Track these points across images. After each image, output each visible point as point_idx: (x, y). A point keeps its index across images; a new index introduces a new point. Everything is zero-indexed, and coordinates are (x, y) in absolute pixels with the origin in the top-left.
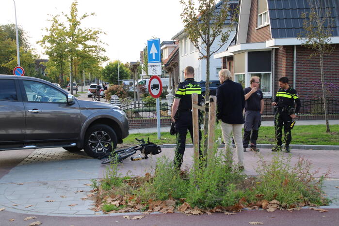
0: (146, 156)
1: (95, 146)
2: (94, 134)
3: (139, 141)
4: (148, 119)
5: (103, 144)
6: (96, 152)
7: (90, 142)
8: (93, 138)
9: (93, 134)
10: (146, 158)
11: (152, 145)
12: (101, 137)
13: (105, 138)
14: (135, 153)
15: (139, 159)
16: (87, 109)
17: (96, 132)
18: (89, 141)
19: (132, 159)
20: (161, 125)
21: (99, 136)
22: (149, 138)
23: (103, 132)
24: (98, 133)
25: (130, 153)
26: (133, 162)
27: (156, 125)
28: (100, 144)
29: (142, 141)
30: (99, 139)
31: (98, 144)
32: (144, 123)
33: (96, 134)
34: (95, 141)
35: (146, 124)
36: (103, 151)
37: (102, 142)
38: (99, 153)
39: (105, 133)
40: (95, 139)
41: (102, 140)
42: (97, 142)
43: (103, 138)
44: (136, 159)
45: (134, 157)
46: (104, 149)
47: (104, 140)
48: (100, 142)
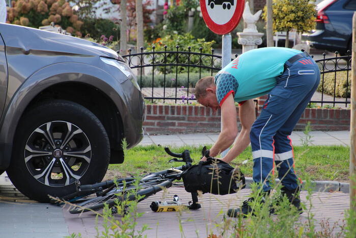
1: (43, 168)
2: (44, 128)
3: (175, 156)
4: (183, 103)
5: (67, 159)
6: (47, 183)
7: (29, 153)
8: (38, 141)
9: (38, 130)
12: (63, 138)
13: (73, 145)
15: (174, 210)
16: (27, 53)
17: (49, 125)
18: (28, 148)
19: (154, 207)
21: (58, 135)
23: (69, 125)
24: (54, 129)
26: (157, 215)
28: (58, 160)
29: (185, 157)
30: (56, 144)
31: (54, 160)
32: (169, 118)
33: (48, 129)
34: (45, 149)
35: (177, 122)
36: (67, 183)
37: (65, 154)
38: (53, 186)
39: (77, 129)
40: (43, 144)
41: (64, 150)
42: (50, 153)
43: (68, 143)
44: (165, 210)
45: (160, 202)
46: (70, 177)
47: (70, 150)
48: (58, 154)
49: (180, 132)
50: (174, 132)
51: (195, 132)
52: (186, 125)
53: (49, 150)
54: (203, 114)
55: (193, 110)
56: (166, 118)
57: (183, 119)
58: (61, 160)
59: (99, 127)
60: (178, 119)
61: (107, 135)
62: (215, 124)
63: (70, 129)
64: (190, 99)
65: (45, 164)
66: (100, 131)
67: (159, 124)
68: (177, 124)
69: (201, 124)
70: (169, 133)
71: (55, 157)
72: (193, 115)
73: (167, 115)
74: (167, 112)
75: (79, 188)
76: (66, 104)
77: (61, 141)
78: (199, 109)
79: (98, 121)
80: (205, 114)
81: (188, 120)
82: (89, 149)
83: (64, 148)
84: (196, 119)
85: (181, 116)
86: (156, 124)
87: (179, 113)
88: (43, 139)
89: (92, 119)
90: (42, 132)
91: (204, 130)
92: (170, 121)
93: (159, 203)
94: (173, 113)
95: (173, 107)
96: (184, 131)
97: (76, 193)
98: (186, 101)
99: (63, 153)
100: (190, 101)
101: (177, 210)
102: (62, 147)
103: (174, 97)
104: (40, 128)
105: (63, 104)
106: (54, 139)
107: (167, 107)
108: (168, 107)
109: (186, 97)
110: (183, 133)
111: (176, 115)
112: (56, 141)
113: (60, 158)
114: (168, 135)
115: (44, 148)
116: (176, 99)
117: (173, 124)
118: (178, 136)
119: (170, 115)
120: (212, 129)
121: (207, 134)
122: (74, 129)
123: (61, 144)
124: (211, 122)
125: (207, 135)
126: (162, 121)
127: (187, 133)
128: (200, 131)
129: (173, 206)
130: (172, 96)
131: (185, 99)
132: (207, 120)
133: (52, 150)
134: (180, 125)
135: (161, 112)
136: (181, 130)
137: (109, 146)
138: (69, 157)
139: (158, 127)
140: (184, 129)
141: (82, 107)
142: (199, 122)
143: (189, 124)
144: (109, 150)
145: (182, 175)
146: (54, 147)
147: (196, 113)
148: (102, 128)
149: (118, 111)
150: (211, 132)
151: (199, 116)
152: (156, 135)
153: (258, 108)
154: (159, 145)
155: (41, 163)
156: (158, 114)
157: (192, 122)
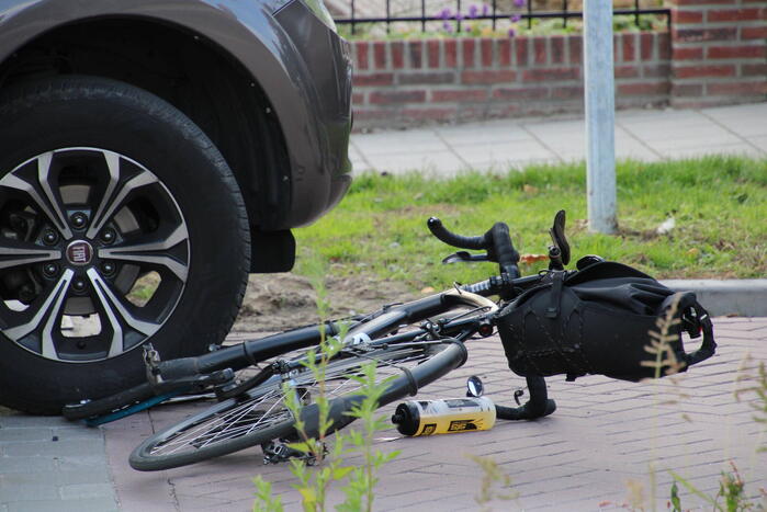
0: (538, 391)
1: (34, 302)
2: (30, 174)
4: (436, 33)
5: (111, 271)
6: (49, 351)
8: (13, 215)
9: (10, 181)
10: (538, 409)
11: (625, 288)
12: (94, 202)
13: (128, 222)
14: (460, 359)
15: (470, 426)
17: (44, 162)
19: (406, 421)
20: (622, 91)
21: (77, 193)
22: (560, 218)
23: (112, 159)
24: (65, 172)
25: (413, 367)
26: (415, 447)
27: (578, 92)
28: (80, 276)
29: (495, 246)
30: (72, 224)
31: (68, 275)
32: (404, 80)
33: (43, 175)
34: (38, 242)
35: (428, 89)
36: (116, 348)
37: (104, 254)
38: (71, 359)
39: (138, 171)
40: (31, 223)
41: (99, 240)
42: (56, 255)
43: (111, 219)
44: (442, 427)
45: (424, 404)
46: (126, 327)
47: (120, 239)
48: (80, 256)
49: (441, 119)
50: (421, 121)
51: (486, 117)
52: (457, 96)
53: (50, 245)
54: (506, 60)
55: (478, 51)
56: (396, 80)
57: (449, 79)
58: (92, 274)
59: (209, 164)
60: (432, 79)
61: (236, 187)
62: (545, 91)
63: (114, 170)
64: (467, 18)
65: (38, 288)
66: (215, 176)
67: (375, 98)
68: (429, 96)
69: (502, 92)
70: (405, 125)
71: (72, 267)
72: (478, 67)
73: (398, 72)
74: (398, 62)
75: (156, 372)
76: (99, 91)
77: (88, 213)
78: (495, 46)
79: (204, 143)
80: (514, 59)
81: (465, 82)
82: (181, 234)
83: (101, 234)
84: (486, 78)
85: (442, 69)
86: (366, 98)
87: (434, 63)
88: (28, 209)
89: (186, 136)
90: (23, 185)
91: (511, 108)
92: (409, 88)
93: (420, 408)
94: (416, 62)
95: (415, 45)
96: (451, 116)
97: (145, 385)
98: (453, 25)
99: (96, 252)
100: (465, 24)
101: (481, 427)
102: (92, 233)
103: (418, 14)
104: (17, 174)
105: (87, 91)
106: (65, 208)
107: (397, 48)
108: (401, 45)
109: (454, 12)
110: (448, 121)
111: (425, 69)
112: (70, 213)
113: (88, 267)
114: (403, 129)
115: (34, 237)
116: (424, 20)
117: (420, 97)
118: (437, 134)
119: (408, 70)
120: (537, 106)
121: (520, 120)
122: (128, 171)
123: (87, 223)
124: (533, 85)
125: (522, 126)
126: (386, 90)
127: (461, 121)
128: (499, 112)
129: (466, 413)
130: (411, 9)
131: (453, 18)
132: (520, 77)
133: (60, 242)
134: (439, 97)
135: (380, 61)
136: (443, 112)
137: (245, 223)
138: (118, 264)
139: (374, 108)
140: (451, 111)
141: (151, 96)
142: (496, 87)
143: (468, 93)
144: (247, 236)
145: (497, 320)
146: (67, 233)
147: (486, 60)
148: (221, 164)
149: (270, 106)
150: (534, 114)
151: (495, 67)
152: (369, 132)
153: (674, 35)
154: (384, 174)
155: (26, 288)
156: (372, 70)
157: (476, 88)
